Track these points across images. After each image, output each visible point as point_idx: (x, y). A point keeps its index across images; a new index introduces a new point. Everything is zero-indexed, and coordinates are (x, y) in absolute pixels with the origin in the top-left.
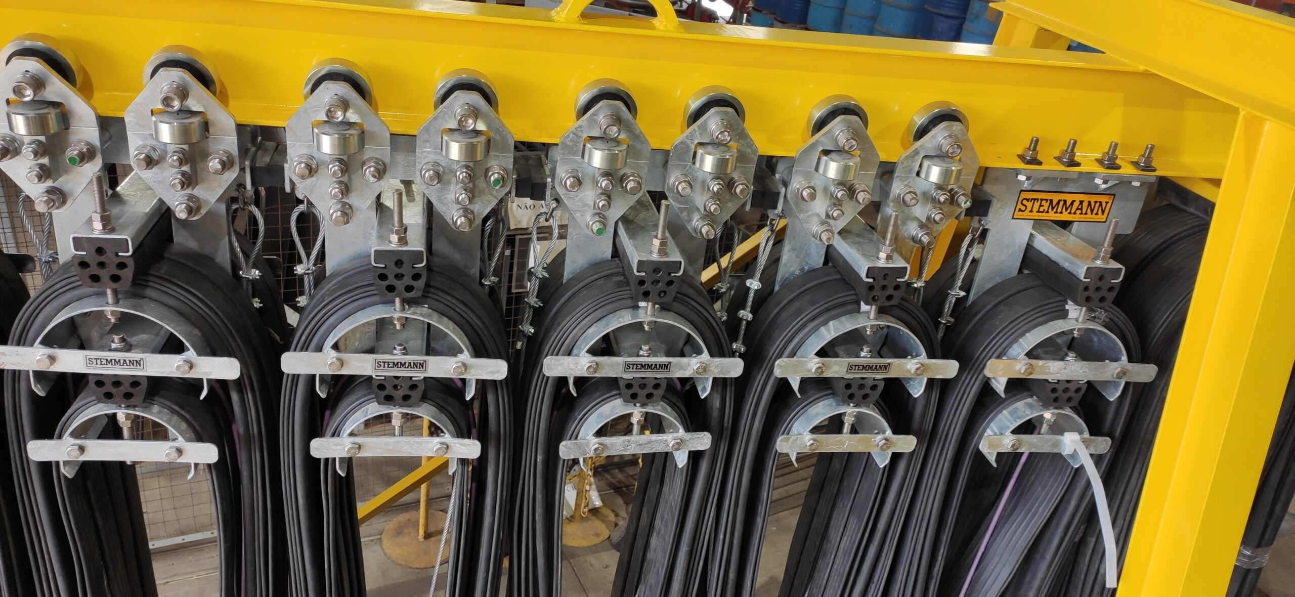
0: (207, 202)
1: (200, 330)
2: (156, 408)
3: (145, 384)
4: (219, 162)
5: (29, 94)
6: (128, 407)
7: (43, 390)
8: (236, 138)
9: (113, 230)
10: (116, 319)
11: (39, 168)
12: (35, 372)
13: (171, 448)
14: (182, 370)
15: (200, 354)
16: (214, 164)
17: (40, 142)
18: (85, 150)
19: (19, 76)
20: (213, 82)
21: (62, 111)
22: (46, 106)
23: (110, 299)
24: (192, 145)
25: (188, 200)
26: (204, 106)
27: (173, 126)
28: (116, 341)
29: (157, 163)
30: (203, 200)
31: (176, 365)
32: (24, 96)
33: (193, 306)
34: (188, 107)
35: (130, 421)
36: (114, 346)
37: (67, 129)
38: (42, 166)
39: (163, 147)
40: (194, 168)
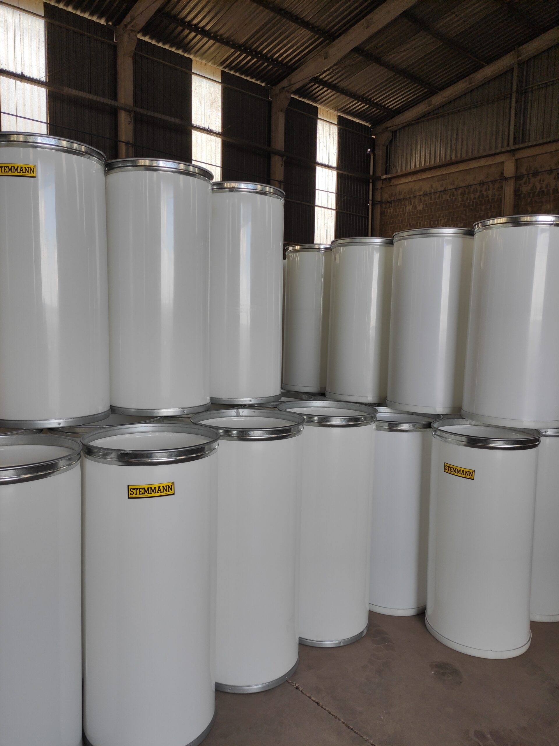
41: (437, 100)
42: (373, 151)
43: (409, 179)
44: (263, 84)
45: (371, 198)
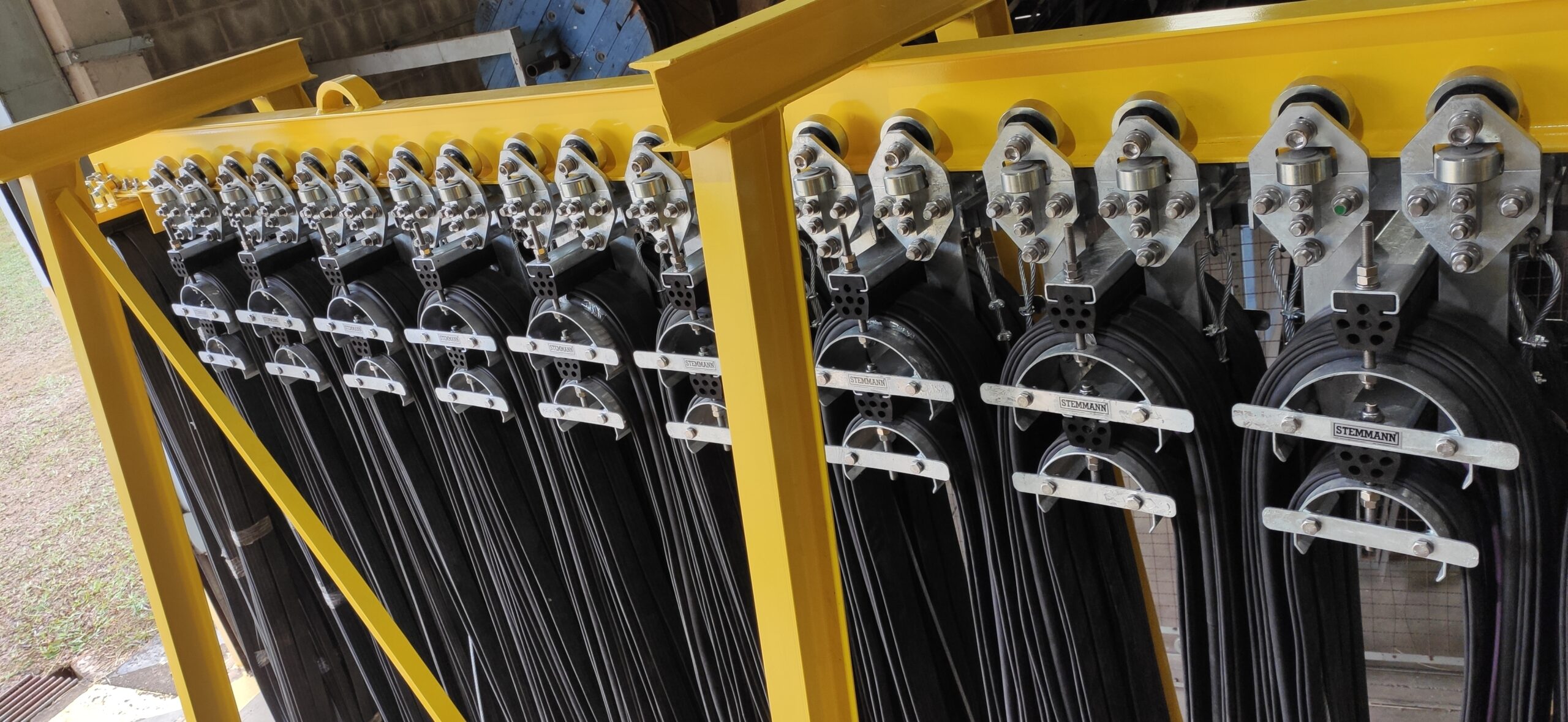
0: (1490, 251)
1: (1469, 406)
2: (1405, 493)
3: (1397, 463)
4: (1514, 203)
5: (1302, 141)
6: (1374, 486)
7: (1285, 456)
8: (1540, 170)
9: (1378, 286)
10: (1371, 385)
11: (1303, 219)
12: (1279, 436)
13: (1421, 540)
14: (1444, 451)
15: (1468, 433)
16: (1508, 205)
17: (1306, 191)
18: (1352, 197)
19: (1292, 124)
20: (1515, 105)
21: (1331, 157)
22: (1315, 152)
23: (1367, 362)
24: (1480, 184)
25: (1468, 250)
26: (1501, 136)
27: (1461, 164)
28: (1369, 410)
29: (1434, 207)
30: (1486, 249)
31: (1437, 445)
32: (1296, 145)
33: (1462, 376)
34: (1479, 139)
35: (1375, 503)
36: (1365, 415)
37: (1335, 174)
38: (1305, 217)
39: (1442, 189)
40: (1479, 212)
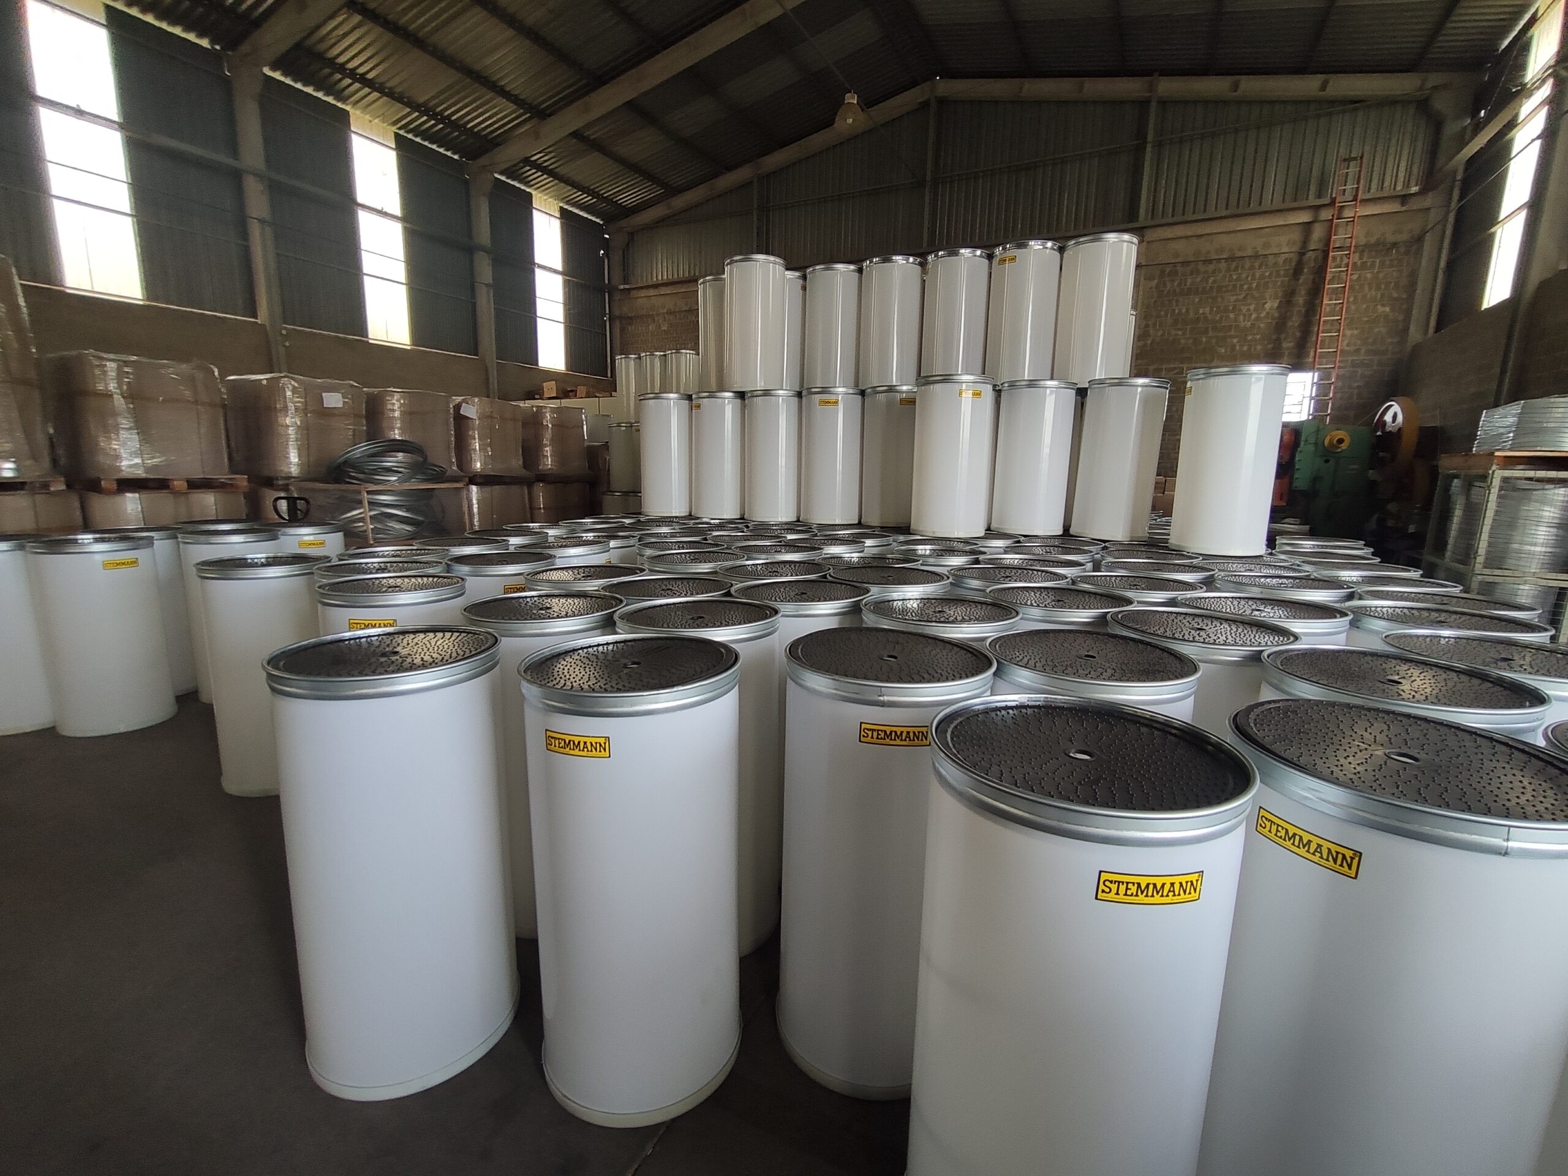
41: (679, 202)
42: (606, 254)
43: (652, 292)
44: (456, 157)
45: (607, 312)
